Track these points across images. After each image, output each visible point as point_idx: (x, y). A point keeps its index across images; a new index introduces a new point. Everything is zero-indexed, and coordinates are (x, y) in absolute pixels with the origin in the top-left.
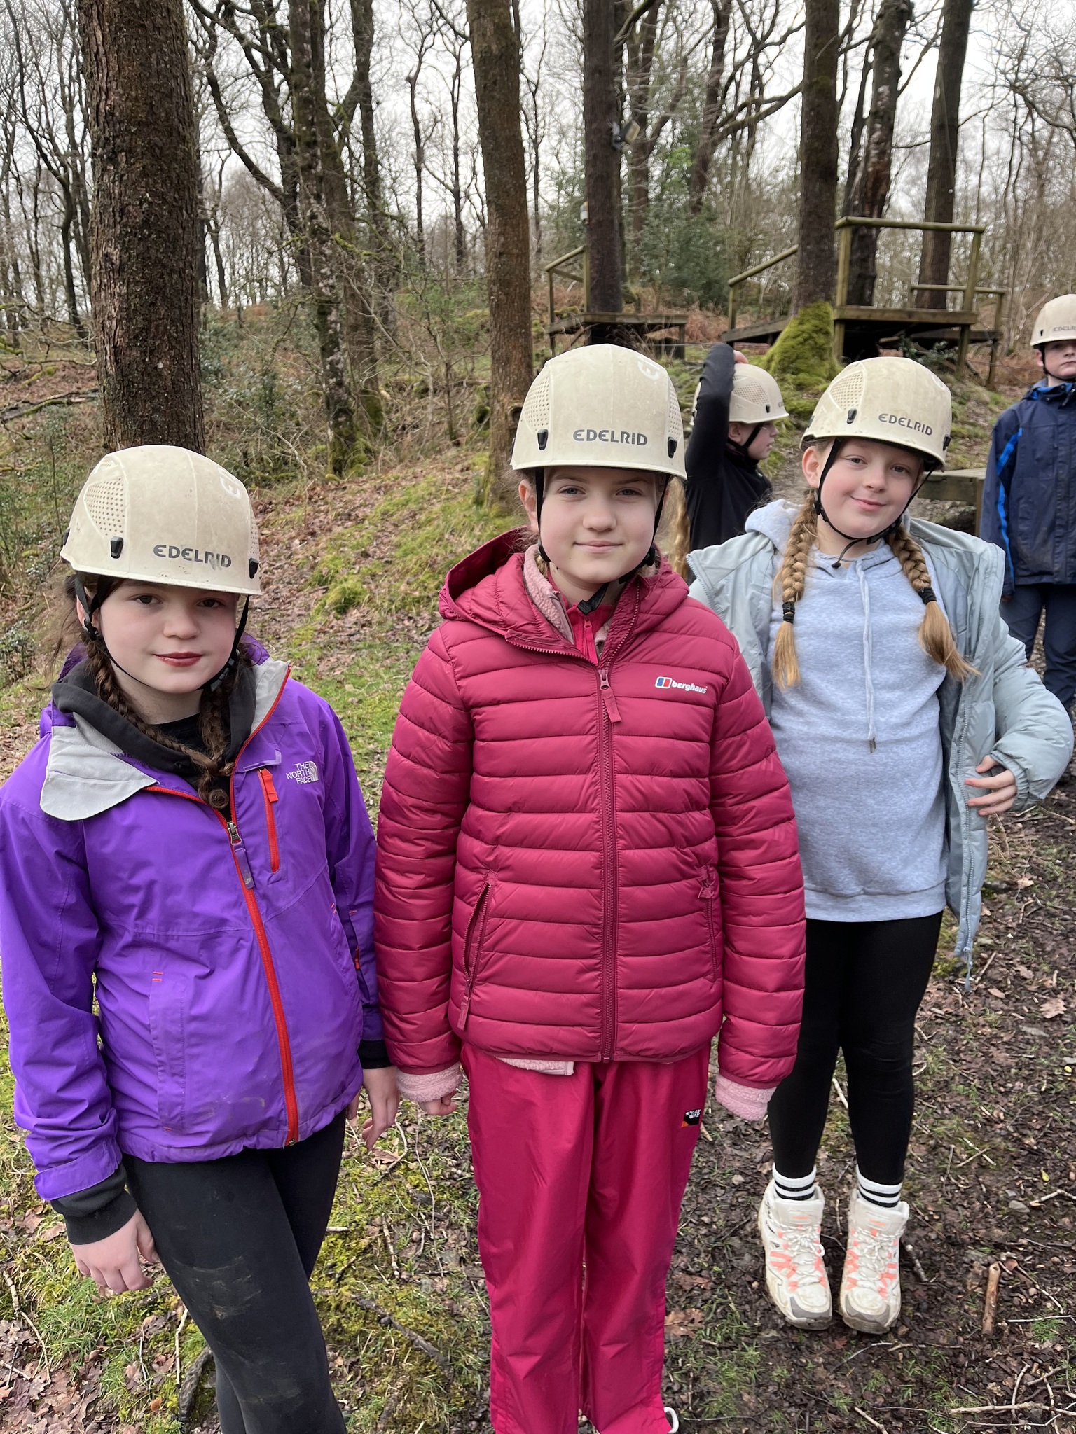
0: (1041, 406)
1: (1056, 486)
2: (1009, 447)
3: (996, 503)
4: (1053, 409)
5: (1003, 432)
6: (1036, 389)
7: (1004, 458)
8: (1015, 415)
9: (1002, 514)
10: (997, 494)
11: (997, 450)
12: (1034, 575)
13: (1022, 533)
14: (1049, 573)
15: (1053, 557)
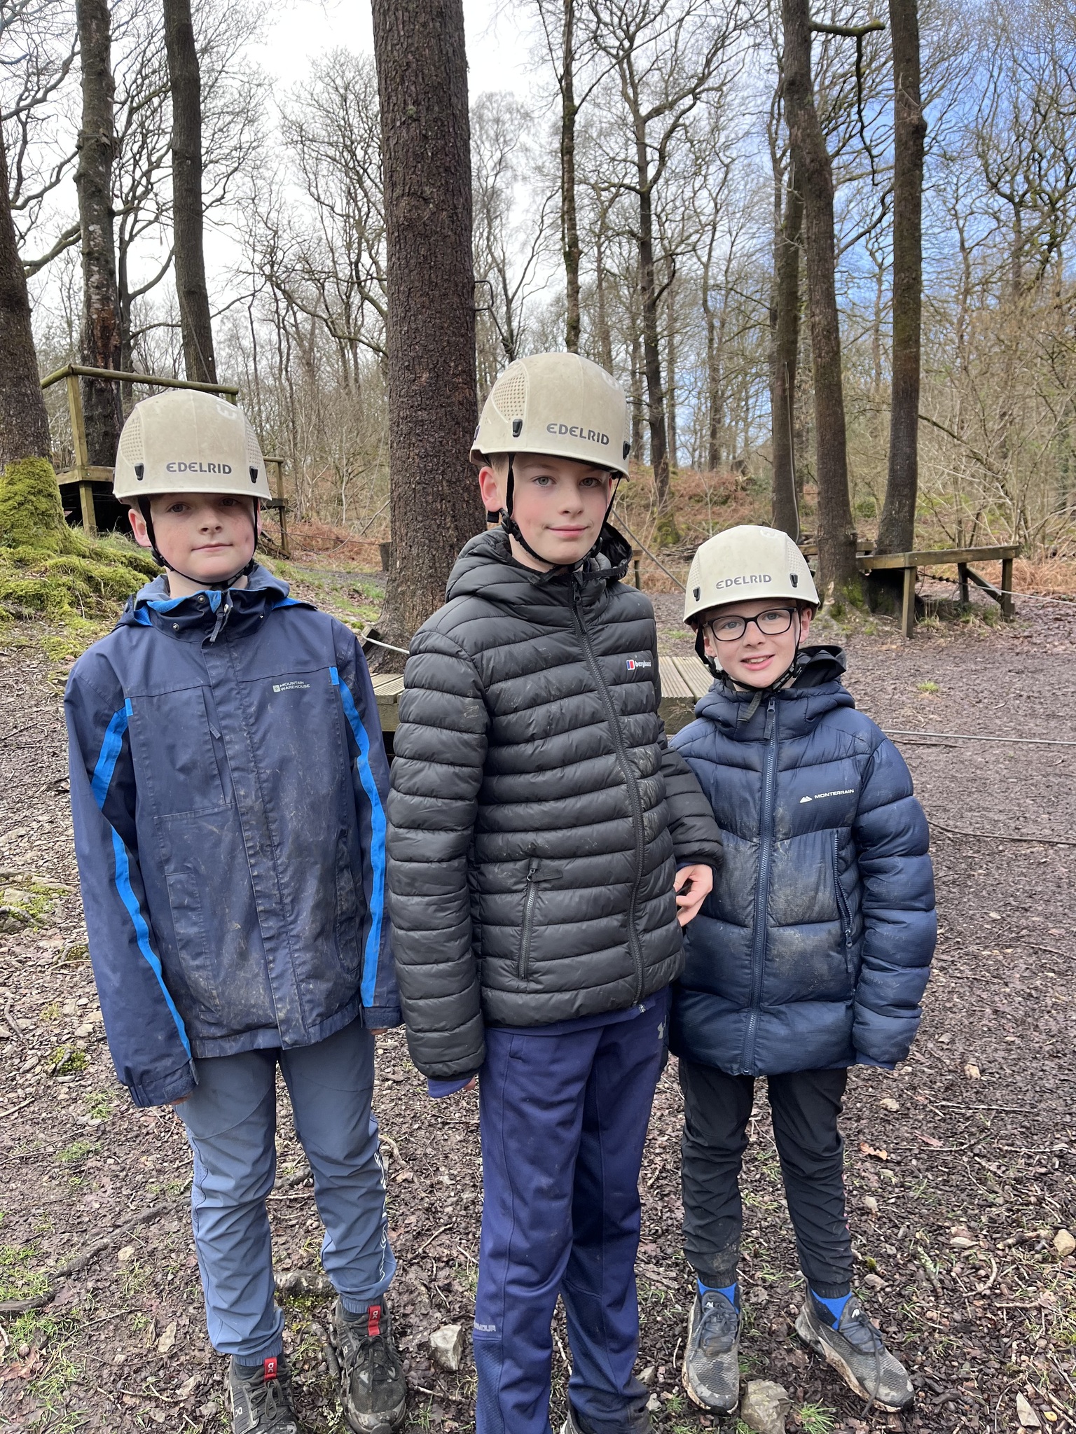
0: (164, 642)
1: (239, 827)
2: (112, 741)
3: (112, 880)
4: (191, 647)
5: (90, 708)
6: (143, 603)
7: (106, 769)
8: (107, 667)
9: (131, 902)
10: (110, 856)
11: (87, 753)
12: (234, 1033)
13: (187, 943)
14: (270, 1026)
15: (269, 989)
